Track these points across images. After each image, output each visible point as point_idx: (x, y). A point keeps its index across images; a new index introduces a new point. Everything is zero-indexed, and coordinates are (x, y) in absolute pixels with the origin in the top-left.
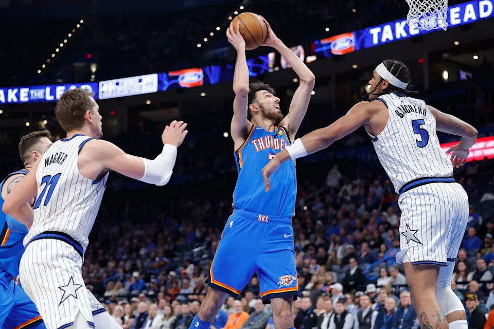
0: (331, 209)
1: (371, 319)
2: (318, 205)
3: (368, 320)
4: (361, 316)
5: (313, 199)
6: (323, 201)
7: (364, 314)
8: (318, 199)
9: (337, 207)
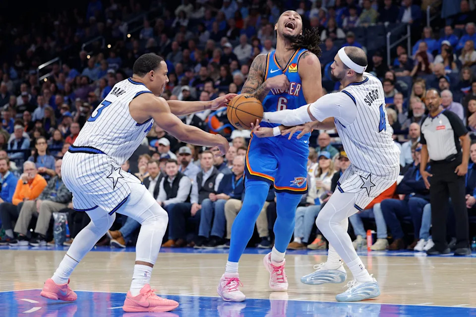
0: (163, 36)
1: (214, 184)
2: (147, 31)
3: (211, 186)
4: (202, 179)
5: (140, 23)
6: (152, 25)
7: (205, 178)
8: (146, 23)
9: (171, 34)
